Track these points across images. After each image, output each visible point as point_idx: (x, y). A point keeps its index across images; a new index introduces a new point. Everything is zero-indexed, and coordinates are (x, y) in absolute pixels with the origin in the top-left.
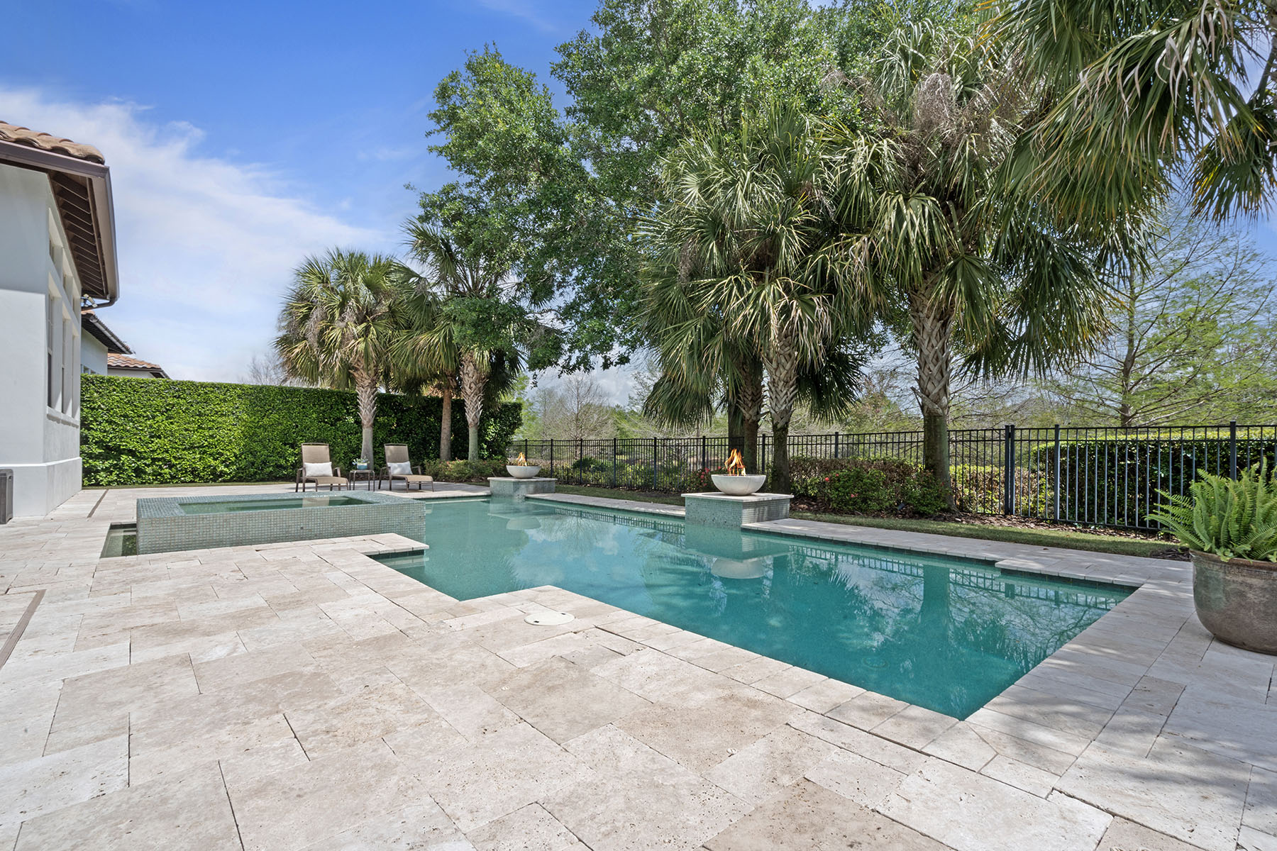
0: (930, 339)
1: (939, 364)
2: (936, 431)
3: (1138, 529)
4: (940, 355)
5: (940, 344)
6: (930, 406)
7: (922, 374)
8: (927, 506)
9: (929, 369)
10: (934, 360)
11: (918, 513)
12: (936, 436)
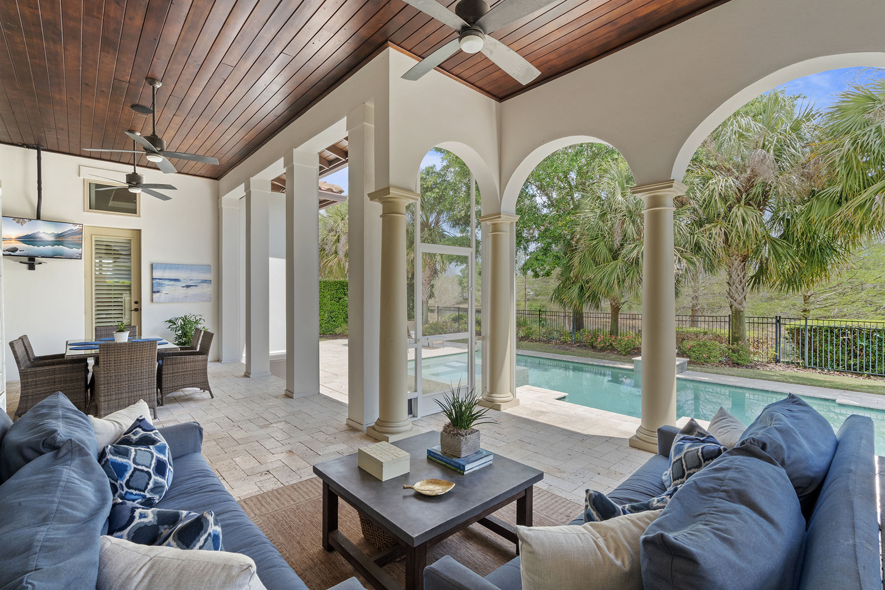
0: (737, 271)
1: (742, 284)
2: (740, 319)
3: (853, 373)
4: (742, 279)
5: (743, 274)
6: (737, 306)
7: (731, 289)
8: (742, 360)
9: (736, 286)
10: (739, 283)
11: (738, 364)
12: (740, 322)
